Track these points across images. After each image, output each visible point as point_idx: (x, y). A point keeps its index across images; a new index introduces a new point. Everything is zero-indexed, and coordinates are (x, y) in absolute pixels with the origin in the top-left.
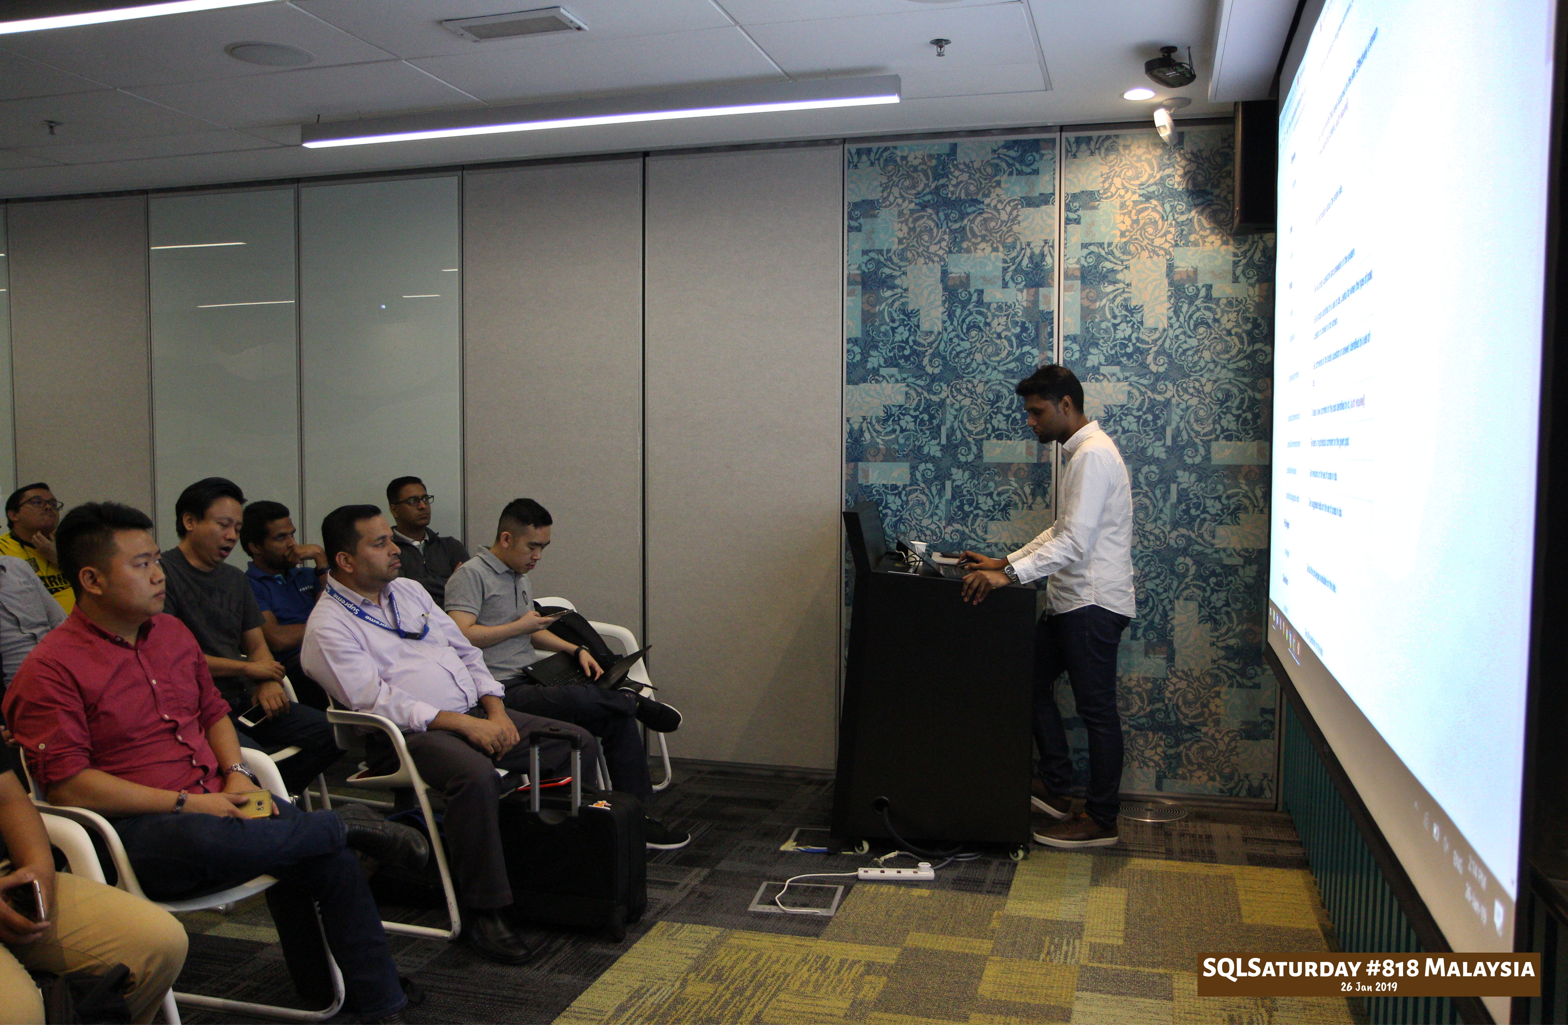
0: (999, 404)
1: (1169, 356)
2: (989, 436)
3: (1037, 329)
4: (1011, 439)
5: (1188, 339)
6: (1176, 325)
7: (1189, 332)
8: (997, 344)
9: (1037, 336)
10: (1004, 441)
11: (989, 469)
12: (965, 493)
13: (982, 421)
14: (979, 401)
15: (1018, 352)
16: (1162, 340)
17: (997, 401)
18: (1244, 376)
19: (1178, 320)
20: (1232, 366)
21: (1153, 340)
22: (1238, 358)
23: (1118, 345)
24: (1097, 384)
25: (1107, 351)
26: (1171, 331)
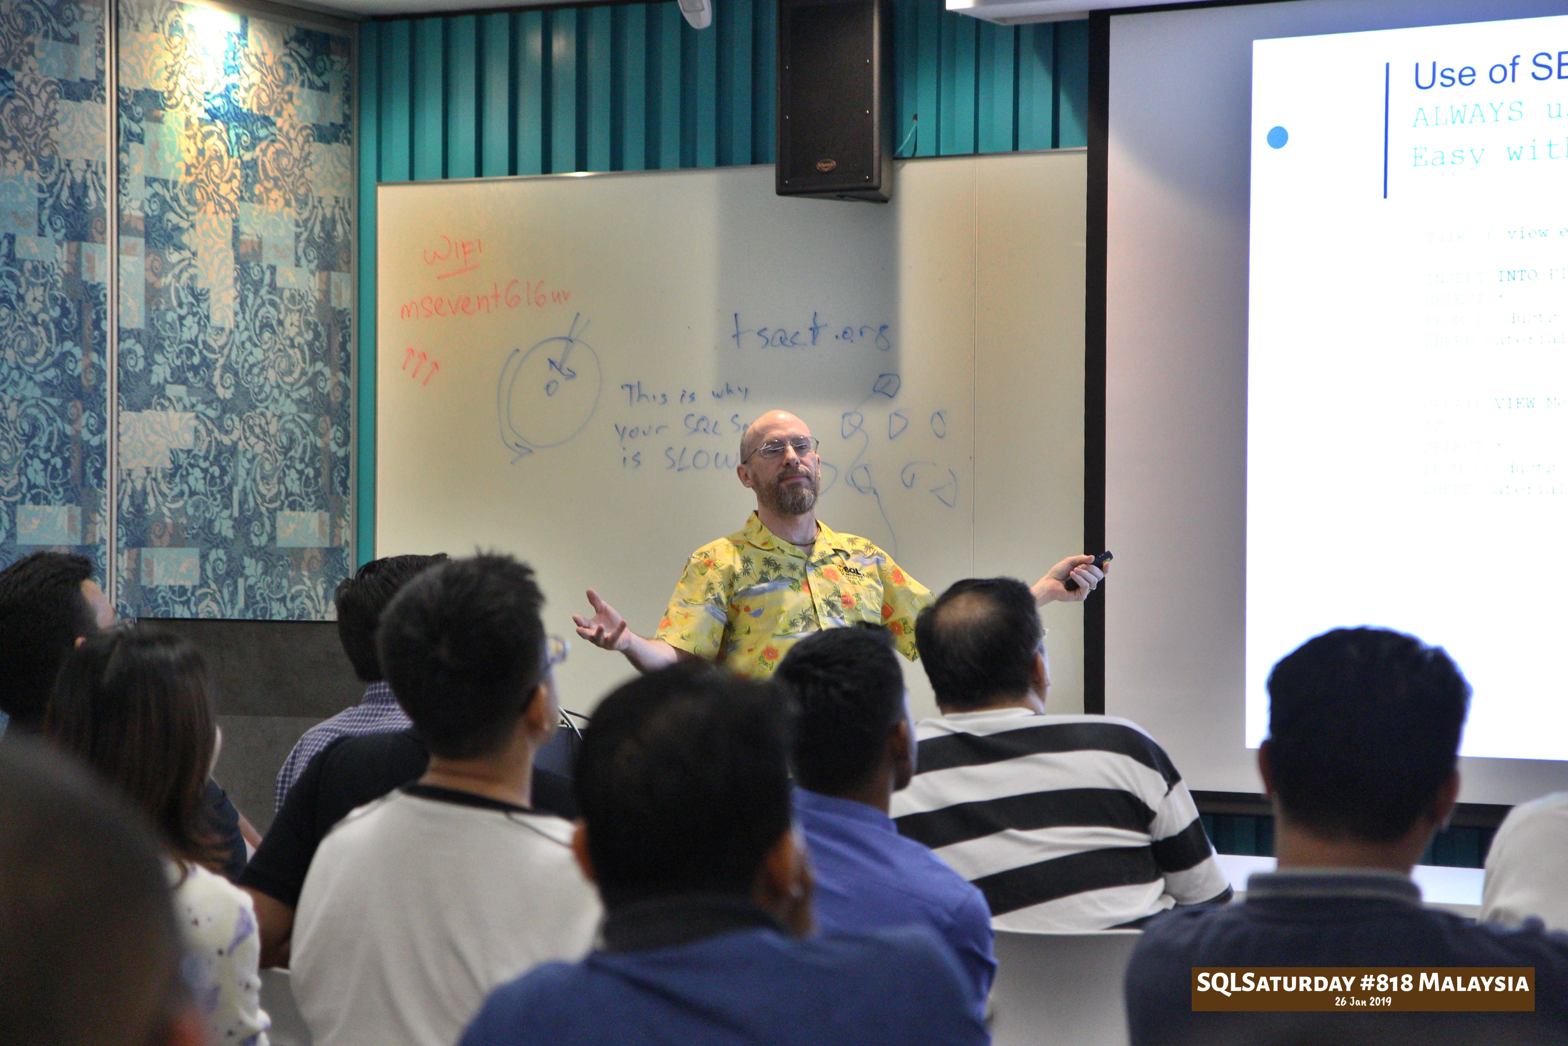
0: (36, 441)
1: (236, 374)
4: (50, 503)
5: (253, 349)
6: (242, 325)
7: (255, 339)
8: (32, 335)
9: (80, 325)
10: (42, 507)
14: (12, 434)
16: (228, 347)
17: (33, 436)
18: (306, 411)
19: (244, 318)
20: (295, 395)
21: (219, 347)
22: (302, 382)
23: (185, 350)
24: (163, 414)
25: (173, 360)
26: (237, 335)
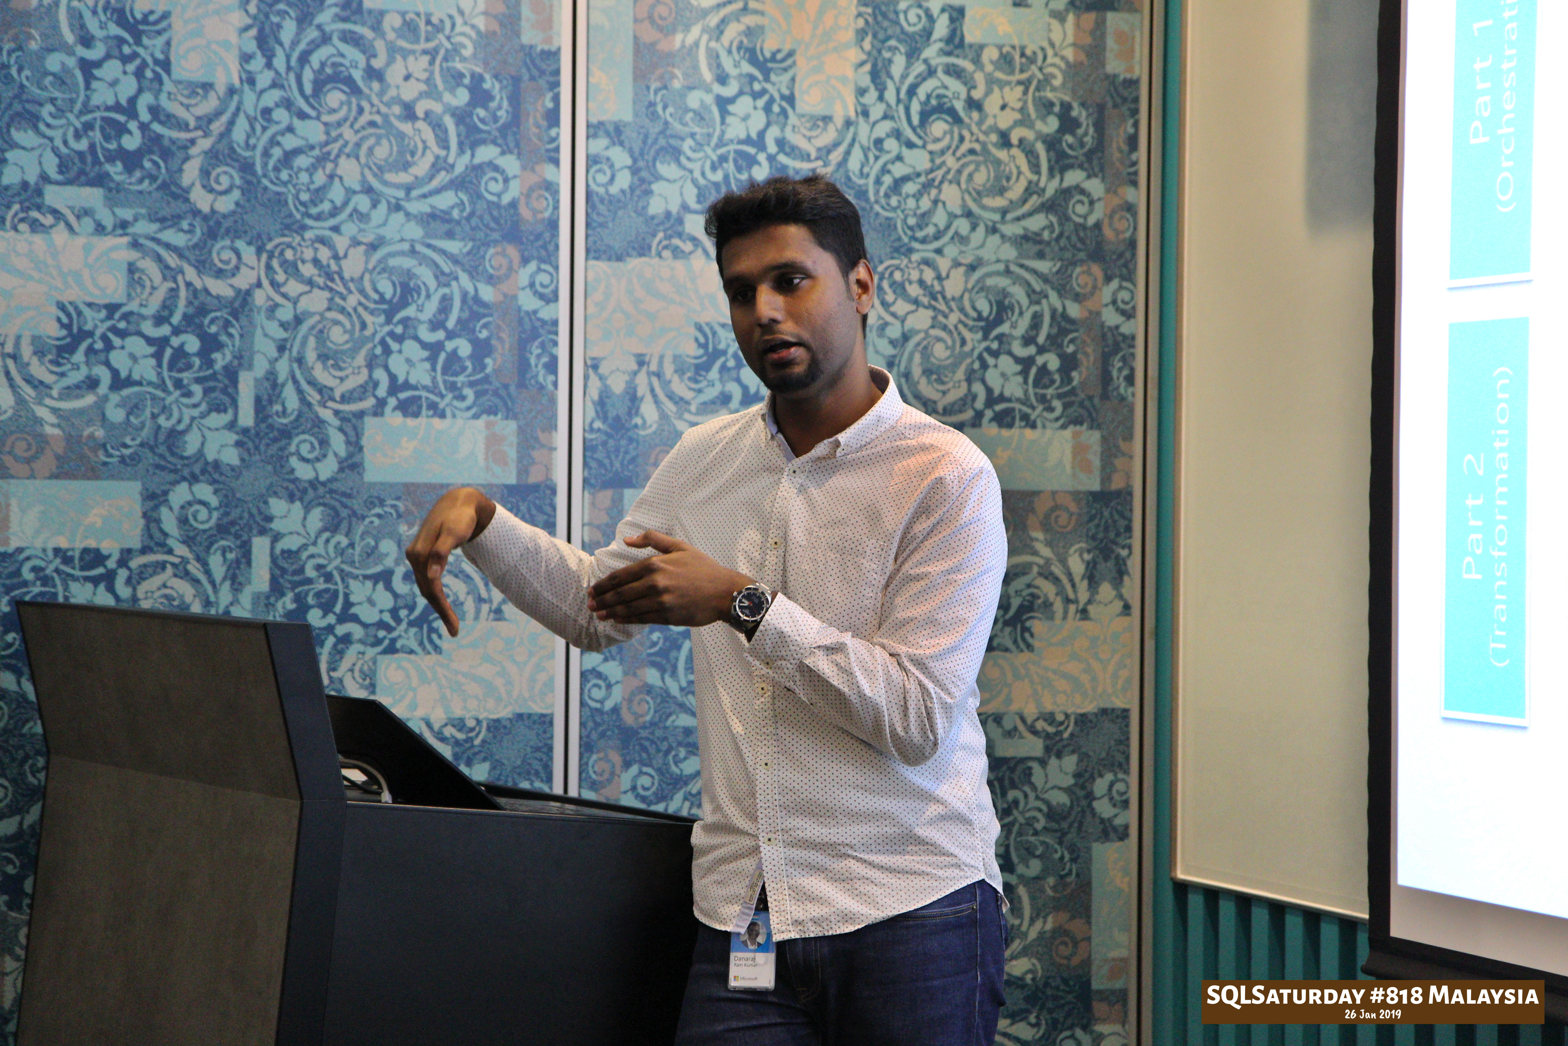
0: (410, 311)
2: (382, 403)
3: (515, 100)
4: (442, 415)
5: (905, 152)
6: (877, 111)
7: (909, 133)
8: (401, 136)
9: (516, 119)
10: (422, 421)
11: (382, 502)
12: (310, 573)
13: (360, 359)
14: (353, 300)
15: (461, 164)
16: (842, 149)
17: (404, 303)
18: (1041, 255)
19: (881, 98)
20: (1011, 229)
21: (819, 150)
22: (1027, 208)
23: (731, 156)
24: (679, 264)
25: (703, 174)
26: (863, 129)
